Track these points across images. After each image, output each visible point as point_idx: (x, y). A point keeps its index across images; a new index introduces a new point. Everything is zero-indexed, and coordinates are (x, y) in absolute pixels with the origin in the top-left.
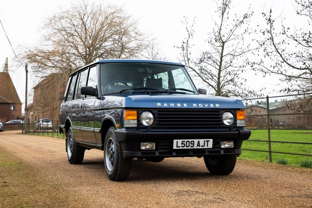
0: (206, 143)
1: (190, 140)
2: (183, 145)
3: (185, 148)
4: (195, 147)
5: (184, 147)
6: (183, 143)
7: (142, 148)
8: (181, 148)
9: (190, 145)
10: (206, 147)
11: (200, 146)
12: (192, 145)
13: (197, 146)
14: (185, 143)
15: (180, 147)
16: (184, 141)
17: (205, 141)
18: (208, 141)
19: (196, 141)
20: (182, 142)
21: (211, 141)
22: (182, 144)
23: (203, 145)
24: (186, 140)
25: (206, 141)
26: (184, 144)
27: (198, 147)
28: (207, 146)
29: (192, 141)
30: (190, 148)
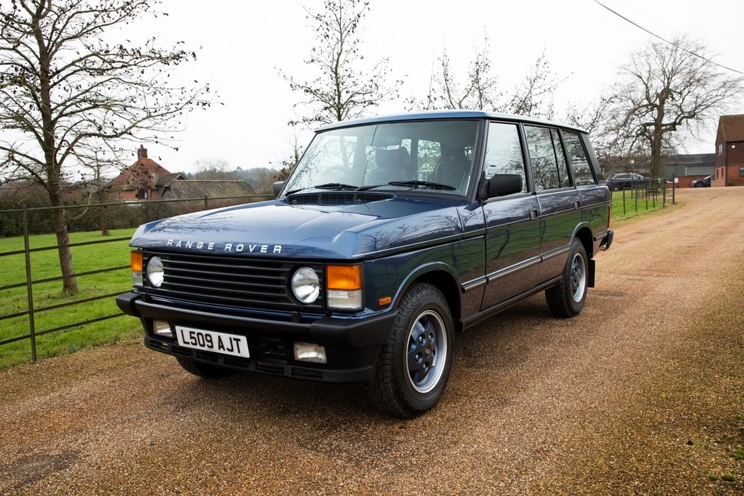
0: (234, 343)
1: (204, 332)
2: (193, 341)
3: (198, 347)
4: (216, 349)
5: (196, 344)
6: (193, 335)
7: (159, 332)
8: (191, 346)
9: (206, 343)
10: (235, 353)
11: (224, 350)
12: (210, 344)
13: (219, 349)
14: (195, 336)
15: (188, 343)
16: (194, 333)
17: (230, 339)
18: (238, 340)
19: (215, 335)
20: (191, 333)
21: (243, 339)
22: (192, 338)
23: (230, 348)
24: (197, 331)
25: (234, 339)
26: (194, 338)
27: (221, 351)
28: (239, 352)
29: (207, 335)
30: (206, 348)
